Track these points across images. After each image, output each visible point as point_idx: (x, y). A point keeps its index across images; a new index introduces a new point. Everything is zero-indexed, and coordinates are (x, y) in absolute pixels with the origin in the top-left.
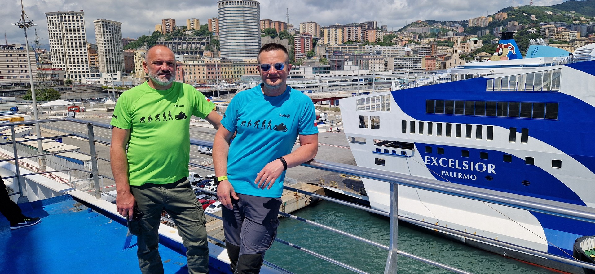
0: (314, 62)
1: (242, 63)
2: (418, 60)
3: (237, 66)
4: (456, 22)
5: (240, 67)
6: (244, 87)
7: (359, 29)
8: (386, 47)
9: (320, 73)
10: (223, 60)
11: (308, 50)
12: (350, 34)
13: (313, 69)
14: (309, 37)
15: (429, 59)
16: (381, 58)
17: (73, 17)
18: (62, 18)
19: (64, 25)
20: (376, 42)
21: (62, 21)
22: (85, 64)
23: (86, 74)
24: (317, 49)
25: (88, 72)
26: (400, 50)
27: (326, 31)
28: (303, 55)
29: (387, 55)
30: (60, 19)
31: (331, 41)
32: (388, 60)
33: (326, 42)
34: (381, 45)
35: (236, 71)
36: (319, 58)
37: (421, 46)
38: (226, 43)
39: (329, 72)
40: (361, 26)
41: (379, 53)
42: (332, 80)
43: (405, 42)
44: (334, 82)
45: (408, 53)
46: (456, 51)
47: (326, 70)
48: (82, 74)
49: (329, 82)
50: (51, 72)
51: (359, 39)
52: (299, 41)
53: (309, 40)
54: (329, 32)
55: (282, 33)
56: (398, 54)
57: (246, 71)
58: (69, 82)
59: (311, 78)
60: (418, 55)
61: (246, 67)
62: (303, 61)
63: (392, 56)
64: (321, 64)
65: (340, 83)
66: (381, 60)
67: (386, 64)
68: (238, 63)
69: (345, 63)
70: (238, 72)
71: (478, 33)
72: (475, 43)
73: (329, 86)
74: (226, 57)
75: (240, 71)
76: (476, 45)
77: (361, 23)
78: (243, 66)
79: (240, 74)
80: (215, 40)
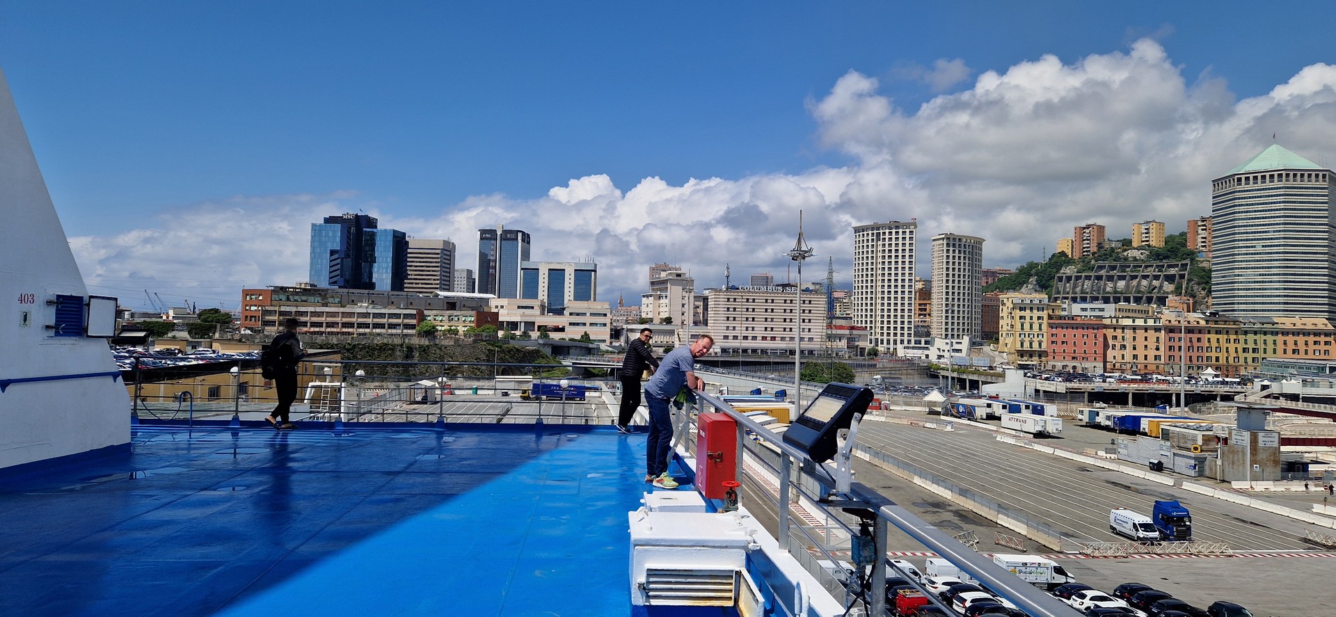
1: (1270, 326)
3: (1255, 333)
5: (1264, 337)
6: (1264, 388)
10: (1213, 318)
17: (897, 233)
18: (878, 234)
19: (880, 248)
21: (878, 239)
22: (906, 320)
23: (906, 338)
25: (909, 335)
30: (875, 238)
35: (1251, 346)
38: (1230, 276)
48: (899, 338)
50: (847, 332)
57: (1280, 347)
58: (874, 353)
61: (1280, 338)
68: (1258, 326)
70: (1254, 350)
74: (1223, 311)
75: (1263, 346)
78: (1272, 333)
79: (1260, 355)
80: (1203, 269)
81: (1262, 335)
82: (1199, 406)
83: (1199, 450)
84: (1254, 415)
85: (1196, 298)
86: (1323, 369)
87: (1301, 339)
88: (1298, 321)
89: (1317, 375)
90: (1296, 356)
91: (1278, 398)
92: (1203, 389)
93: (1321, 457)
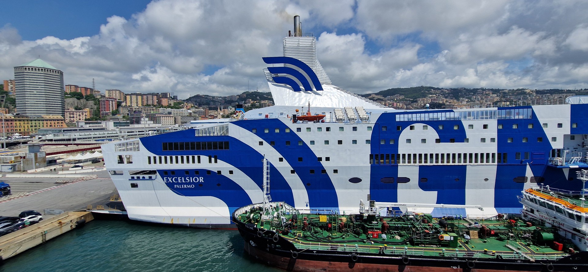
0: (118, 118)
1: (41, 118)
2: (197, 118)
3: (35, 121)
4: (221, 97)
6: (39, 138)
7: (155, 97)
8: (175, 109)
9: (120, 126)
10: (17, 116)
11: (113, 109)
12: (148, 100)
13: (114, 123)
14: (114, 100)
15: (203, 118)
16: (171, 116)
20: (168, 106)
24: (121, 109)
26: (185, 111)
27: (128, 97)
28: (108, 113)
29: (176, 114)
31: (133, 104)
32: (176, 118)
33: (129, 104)
34: (172, 108)
35: (34, 125)
36: (122, 115)
37: (199, 110)
38: (24, 101)
39: (129, 126)
40: (157, 95)
41: (170, 113)
42: (131, 131)
43: (189, 107)
44: (133, 132)
45: (190, 113)
46: (219, 114)
47: (127, 124)
49: (128, 132)
51: (155, 104)
52: (105, 103)
53: (114, 102)
54: (131, 98)
55: (88, 96)
56: (183, 114)
57: (45, 125)
59: (112, 130)
60: (197, 115)
61: (45, 122)
62: (108, 117)
63: (179, 115)
64: (125, 120)
65: (138, 133)
66: (171, 117)
67: (175, 120)
68: (36, 118)
69: (142, 119)
71: (232, 104)
72: (231, 109)
73: (128, 135)
74: (21, 113)
75: (39, 125)
76: (231, 111)
77: (157, 93)
78: (42, 120)
79: (38, 127)
80: (12, 99)
81: (38, 121)
82: (12, 147)
83: (13, 162)
84: (35, 148)
85: (9, 109)
86: (61, 131)
87: (53, 122)
88: (51, 117)
89: (59, 133)
90: (51, 127)
91: (45, 141)
92: (14, 141)
93: (61, 157)
